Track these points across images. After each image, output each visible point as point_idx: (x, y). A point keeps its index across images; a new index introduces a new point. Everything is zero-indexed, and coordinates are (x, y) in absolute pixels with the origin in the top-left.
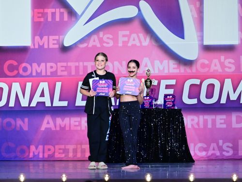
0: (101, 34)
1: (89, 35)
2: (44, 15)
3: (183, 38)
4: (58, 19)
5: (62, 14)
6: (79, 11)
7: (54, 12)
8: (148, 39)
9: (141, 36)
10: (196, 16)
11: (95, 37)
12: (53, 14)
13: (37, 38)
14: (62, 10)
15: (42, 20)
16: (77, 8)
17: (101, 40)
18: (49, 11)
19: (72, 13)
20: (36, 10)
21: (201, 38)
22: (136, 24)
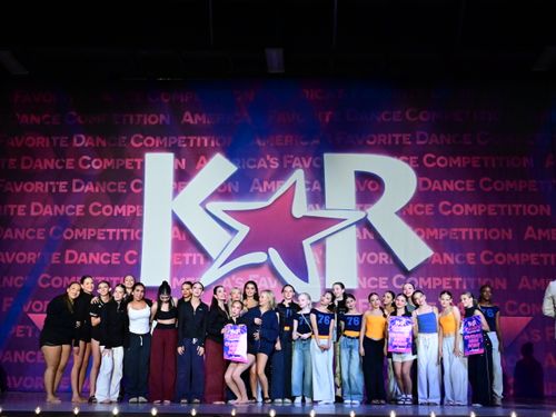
0: (233, 277)
1: (222, 278)
2: (183, 259)
3: (307, 281)
4: (194, 263)
5: (198, 259)
6: (214, 256)
7: (191, 256)
8: (276, 282)
9: (270, 279)
10: (319, 262)
11: (228, 279)
12: (191, 258)
13: (175, 279)
14: (199, 255)
15: (180, 263)
16: (213, 253)
17: (233, 282)
18: (187, 255)
19: (207, 258)
20: (176, 254)
21: (324, 283)
22: (265, 268)
